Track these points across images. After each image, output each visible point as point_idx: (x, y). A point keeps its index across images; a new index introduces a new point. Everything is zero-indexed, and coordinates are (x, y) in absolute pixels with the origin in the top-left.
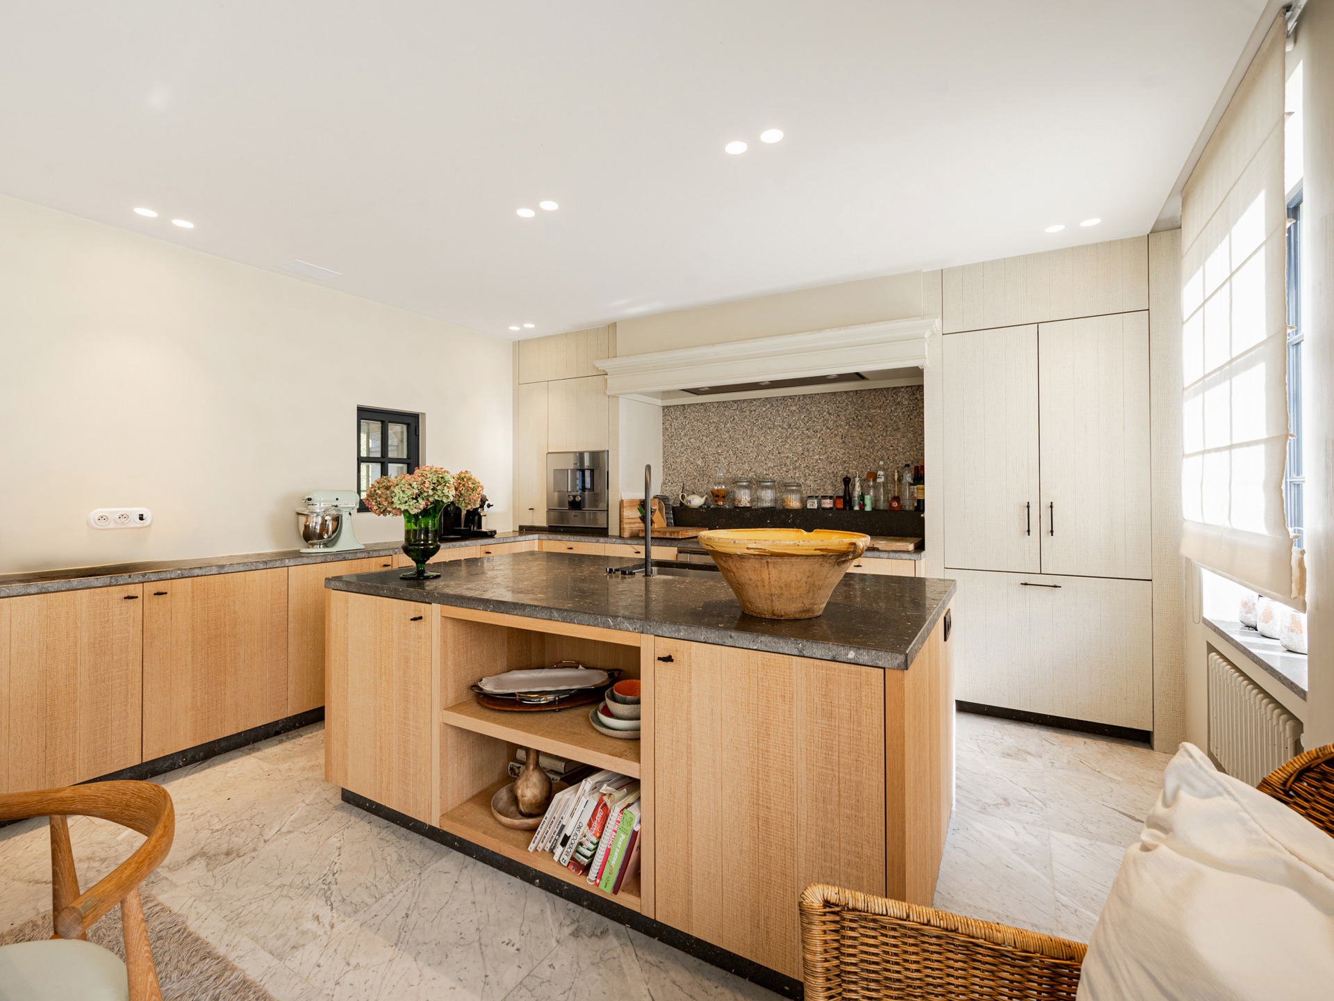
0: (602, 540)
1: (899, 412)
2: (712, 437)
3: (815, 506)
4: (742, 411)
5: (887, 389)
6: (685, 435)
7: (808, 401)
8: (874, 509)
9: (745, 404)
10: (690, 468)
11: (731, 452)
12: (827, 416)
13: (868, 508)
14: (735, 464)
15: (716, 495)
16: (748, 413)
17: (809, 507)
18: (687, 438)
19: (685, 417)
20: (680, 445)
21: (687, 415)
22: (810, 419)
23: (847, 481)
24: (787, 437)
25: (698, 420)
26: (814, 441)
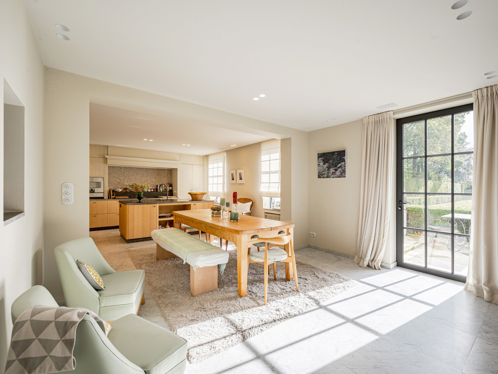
0: (102, 200)
1: (165, 174)
2: (122, 175)
3: (150, 191)
4: (131, 170)
5: (163, 169)
6: (114, 174)
7: (147, 169)
8: (162, 191)
9: (132, 168)
10: (115, 182)
11: (128, 179)
12: (152, 173)
13: (161, 191)
14: (129, 182)
15: (126, 189)
16: (132, 170)
17: (149, 191)
18: (114, 175)
19: (114, 169)
20: (112, 176)
21: (115, 169)
22: (148, 173)
23: (157, 186)
24: (143, 177)
25: (118, 171)
26: (149, 178)
